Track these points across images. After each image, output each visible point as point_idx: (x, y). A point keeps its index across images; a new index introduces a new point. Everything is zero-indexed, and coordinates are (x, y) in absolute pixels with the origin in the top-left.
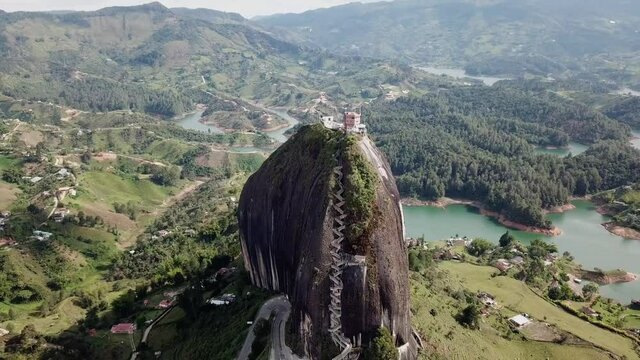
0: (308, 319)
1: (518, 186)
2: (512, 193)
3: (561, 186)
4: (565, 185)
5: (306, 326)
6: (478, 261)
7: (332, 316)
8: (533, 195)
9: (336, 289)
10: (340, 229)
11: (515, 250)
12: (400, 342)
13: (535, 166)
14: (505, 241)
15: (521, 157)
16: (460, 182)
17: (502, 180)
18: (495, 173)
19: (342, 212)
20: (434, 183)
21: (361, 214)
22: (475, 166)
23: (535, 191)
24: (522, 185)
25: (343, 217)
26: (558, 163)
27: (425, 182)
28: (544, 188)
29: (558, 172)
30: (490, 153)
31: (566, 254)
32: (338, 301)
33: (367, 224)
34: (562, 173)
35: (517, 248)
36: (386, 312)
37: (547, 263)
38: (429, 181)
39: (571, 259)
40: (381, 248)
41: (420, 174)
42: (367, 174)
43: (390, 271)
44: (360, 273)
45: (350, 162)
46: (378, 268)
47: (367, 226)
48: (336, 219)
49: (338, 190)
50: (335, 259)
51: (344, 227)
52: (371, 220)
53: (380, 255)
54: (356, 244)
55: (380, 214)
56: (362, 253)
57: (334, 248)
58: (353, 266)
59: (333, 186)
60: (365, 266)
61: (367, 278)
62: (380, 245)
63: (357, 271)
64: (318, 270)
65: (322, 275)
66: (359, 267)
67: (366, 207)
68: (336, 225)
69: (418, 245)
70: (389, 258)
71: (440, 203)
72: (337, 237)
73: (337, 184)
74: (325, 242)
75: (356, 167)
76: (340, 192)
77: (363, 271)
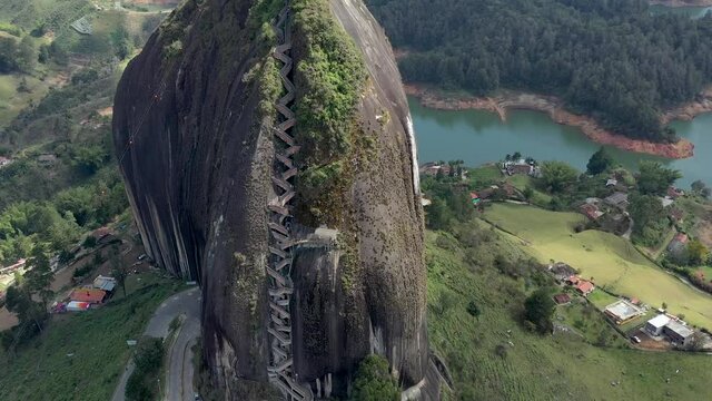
0: (228, 348)
1: (622, 70)
2: (611, 82)
3: (692, 67)
4: (698, 66)
5: (225, 359)
6: (553, 203)
7: (275, 343)
8: (647, 83)
9: (280, 294)
10: (287, 176)
11: (614, 182)
12: (407, 382)
13: (650, 34)
14: (597, 166)
15: (627, 18)
16: (525, 63)
17: (596, 59)
18: (585, 46)
19: (290, 141)
20: (482, 65)
21: (332, 147)
22: (551, 35)
23: (648, 77)
24: (628, 67)
25: (293, 150)
26: (688, 28)
27: (466, 63)
28: (664, 72)
29: (686, 42)
30: (577, 12)
31: (697, 186)
32: (285, 315)
33: (340, 165)
34: (694, 47)
35: (619, 177)
36: (379, 332)
37: (666, 202)
38: (474, 62)
39: (705, 194)
40: (368, 213)
41: (458, 50)
42: (342, 62)
43: (387, 258)
44: (327, 263)
45: (304, 34)
46: (363, 253)
47: (340, 170)
48: (278, 156)
49: (282, 95)
50: (276, 236)
51: (294, 172)
52: (350, 158)
53: (367, 226)
54: (318, 206)
55: (368, 144)
56: (331, 224)
57: (274, 213)
58: (312, 250)
59: (271, 86)
60: (336, 249)
61: (339, 273)
62: (366, 207)
63: (320, 260)
64: (244, 258)
65: (251, 269)
66: (323, 251)
67: (338, 132)
68: (279, 167)
69: (451, 175)
70: (384, 231)
71: (491, 100)
72: (280, 192)
73: (279, 82)
74: (255, 202)
75: (318, 46)
76: (285, 100)
77: (333, 259)
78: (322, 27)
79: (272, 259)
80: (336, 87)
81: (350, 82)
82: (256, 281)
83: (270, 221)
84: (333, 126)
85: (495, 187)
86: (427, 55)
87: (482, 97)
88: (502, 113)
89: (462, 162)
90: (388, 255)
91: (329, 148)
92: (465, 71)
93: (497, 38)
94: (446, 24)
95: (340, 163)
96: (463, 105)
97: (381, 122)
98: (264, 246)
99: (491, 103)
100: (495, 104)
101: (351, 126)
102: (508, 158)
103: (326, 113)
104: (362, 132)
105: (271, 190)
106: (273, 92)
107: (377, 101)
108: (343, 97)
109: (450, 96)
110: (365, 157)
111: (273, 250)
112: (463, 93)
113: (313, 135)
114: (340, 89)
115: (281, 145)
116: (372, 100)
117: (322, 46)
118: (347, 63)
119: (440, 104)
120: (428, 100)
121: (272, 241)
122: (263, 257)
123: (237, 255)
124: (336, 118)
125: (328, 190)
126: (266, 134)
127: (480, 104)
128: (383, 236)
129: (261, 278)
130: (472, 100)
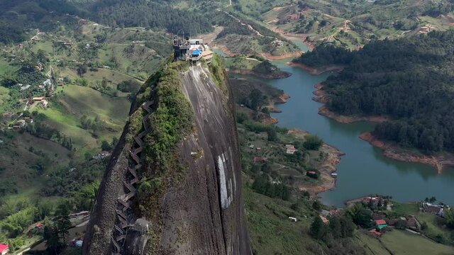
10: (133, 182)
19: (138, 161)
20: (431, 134)
21: (157, 168)
25: (139, 166)
27: (421, 131)
38: (426, 131)
40: (172, 214)
41: (417, 122)
42: (176, 116)
43: (178, 246)
44: (140, 243)
45: (158, 96)
46: (162, 240)
47: (159, 183)
48: (130, 169)
49: (140, 132)
50: (120, 219)
51: (136, 181)
52: (167, 177)
53: (169, 223)
54: (143, 204)
55: (180, 170)
56: (149, 217)
57: (120, 205)
58: (135, 232)
59: (135, 126)
60: (147, 234)
61: (145, 250)
62: (171, 210)
63: (137, 239)
64: (99, 229)
65: (101, 237)
66: (139, 234)
67: (162, 158)
68: (129, 176)
69: (379, 205)
70: (180, 229)
71: (434, 158)
72: (127, 191)
73: (141, 123)
74: (110, 196)
75: (164, 104)
76: (140, 135)
77: (144, 240)
78: (169, 93)
79: (116, 234)
80: (168, 131)
81: (178, 129)
82: (103, 245)
83: (117, 209)
84: (160, 155)
85: (403, 219)
86: (394, 123)
87: (429, 155)
88: (440, 168)
89: (391, 198)
90: (179, 244)
91: (155, 168)
92: (419, 136)
93: (447, 116)
94: (417, 102)
95: (160, 179)
96: (413, 159)
97: (194, 157)
98: (111, 223)
99: (434, 160)
100: (437, 162)
101: (171, 156)
102: (427, 200)
103: (157, 146)
104: (177, 161)
105: (122, 189)
106: (135, 129)
107: (196, 143)
108: (170, 137)
109: (405, 152)
110: (176, 178)
111: (118, 228)
112: (415, 151)
113: (148, 159)
114: (170, 133)
115: (133, 163)
116: (192, 142)
117: (167, 105)
118: (179, 117)
119: (396, 156)
120: (389, 153)
121: (118, 222)
122: (110, 231)
123: (96, 226)
124: (163, 150)
125: (150, 195)
126: (125, 154)
127: (426, 160)
128: (178, 232)
129: (107, 244)
130: (420, 157)
